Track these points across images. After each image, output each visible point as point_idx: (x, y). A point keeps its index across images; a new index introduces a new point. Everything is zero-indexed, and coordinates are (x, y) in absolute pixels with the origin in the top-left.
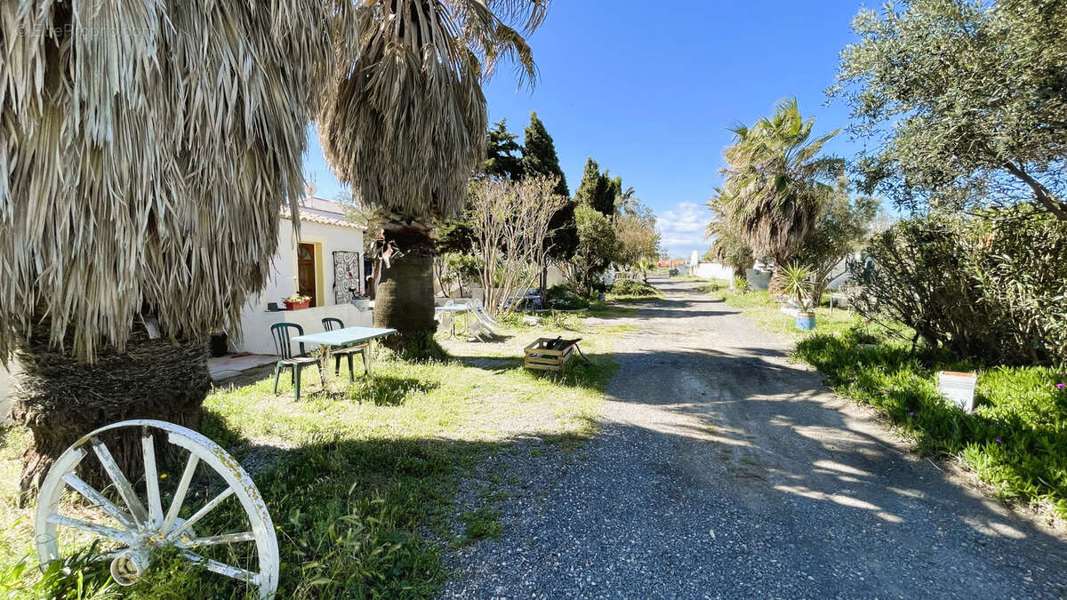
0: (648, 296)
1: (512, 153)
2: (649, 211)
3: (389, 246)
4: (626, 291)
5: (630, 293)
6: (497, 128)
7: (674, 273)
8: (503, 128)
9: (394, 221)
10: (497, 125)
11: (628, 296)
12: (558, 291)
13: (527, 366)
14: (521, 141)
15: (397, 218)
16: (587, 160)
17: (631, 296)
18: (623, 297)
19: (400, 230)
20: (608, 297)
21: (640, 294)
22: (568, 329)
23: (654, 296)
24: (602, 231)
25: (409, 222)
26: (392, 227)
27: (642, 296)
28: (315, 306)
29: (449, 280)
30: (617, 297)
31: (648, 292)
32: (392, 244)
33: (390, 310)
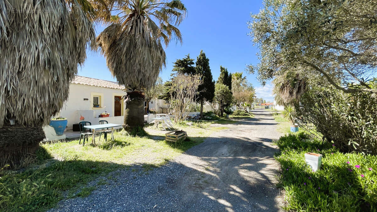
0: (246, 116)
1: (192, 65)
2: (251, 84)
3: (127, 97)
4: (238, 114)
5: (240, 115)
6: (187, 57)
7: (267, 108)
8: (188, 57)
9: (130, 90)
10: (186, 56)
11: (238, 116)
12: (209, 113)
13: (167, 140)
14: (195, 61)
15: (131, 89)
16: (220, 67)
17: (240, 116)
18: (236, 116)
19: (132, 92)
20: (230, 116)
21: (243, 115)
22: (201, 127)
23: (248, 116)
24: (226, 92)
25: (134, 90)
26: (129, 91)
27: (244, 116)
28: (121, 116)
29: (172, 109)
30: (234, 116)
31: (246, 115)
32: (128, 97)
33: (127, 119)
